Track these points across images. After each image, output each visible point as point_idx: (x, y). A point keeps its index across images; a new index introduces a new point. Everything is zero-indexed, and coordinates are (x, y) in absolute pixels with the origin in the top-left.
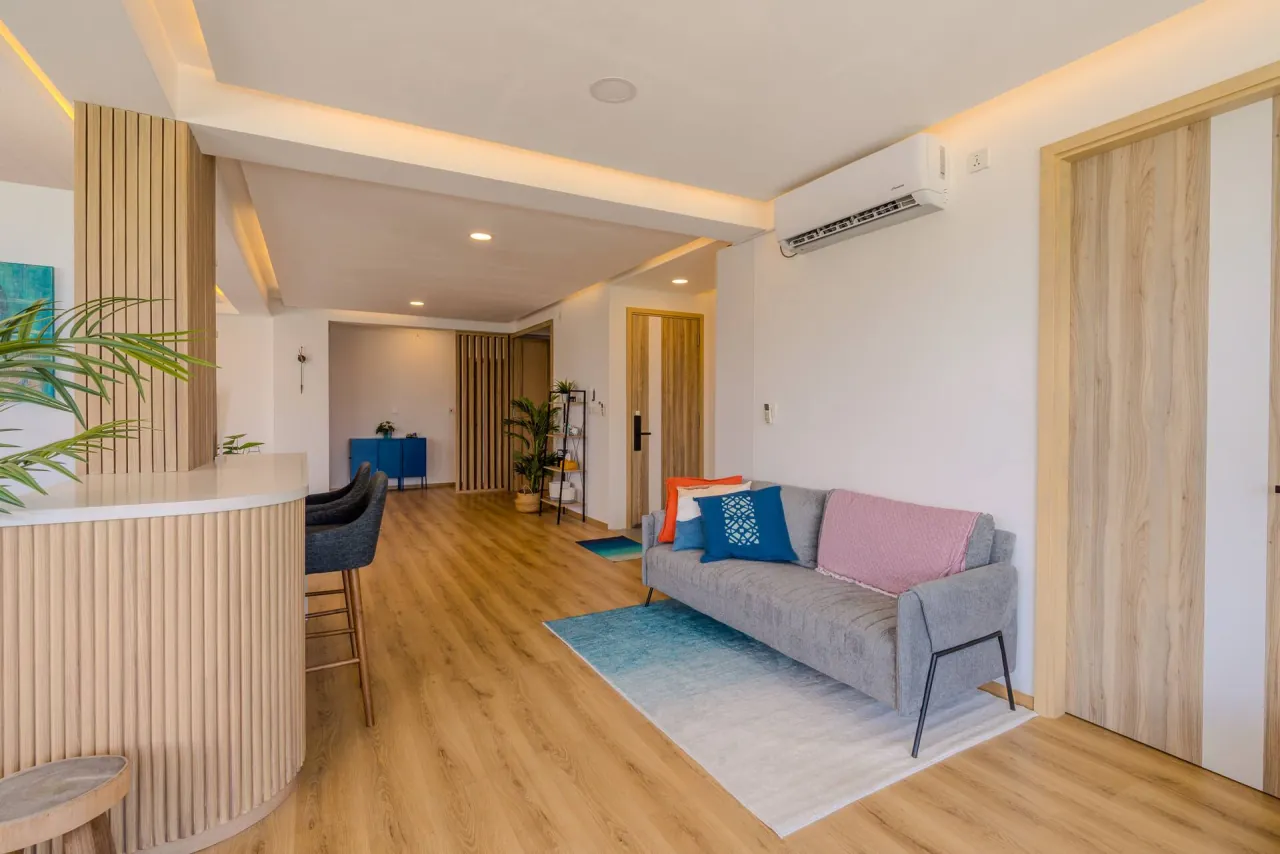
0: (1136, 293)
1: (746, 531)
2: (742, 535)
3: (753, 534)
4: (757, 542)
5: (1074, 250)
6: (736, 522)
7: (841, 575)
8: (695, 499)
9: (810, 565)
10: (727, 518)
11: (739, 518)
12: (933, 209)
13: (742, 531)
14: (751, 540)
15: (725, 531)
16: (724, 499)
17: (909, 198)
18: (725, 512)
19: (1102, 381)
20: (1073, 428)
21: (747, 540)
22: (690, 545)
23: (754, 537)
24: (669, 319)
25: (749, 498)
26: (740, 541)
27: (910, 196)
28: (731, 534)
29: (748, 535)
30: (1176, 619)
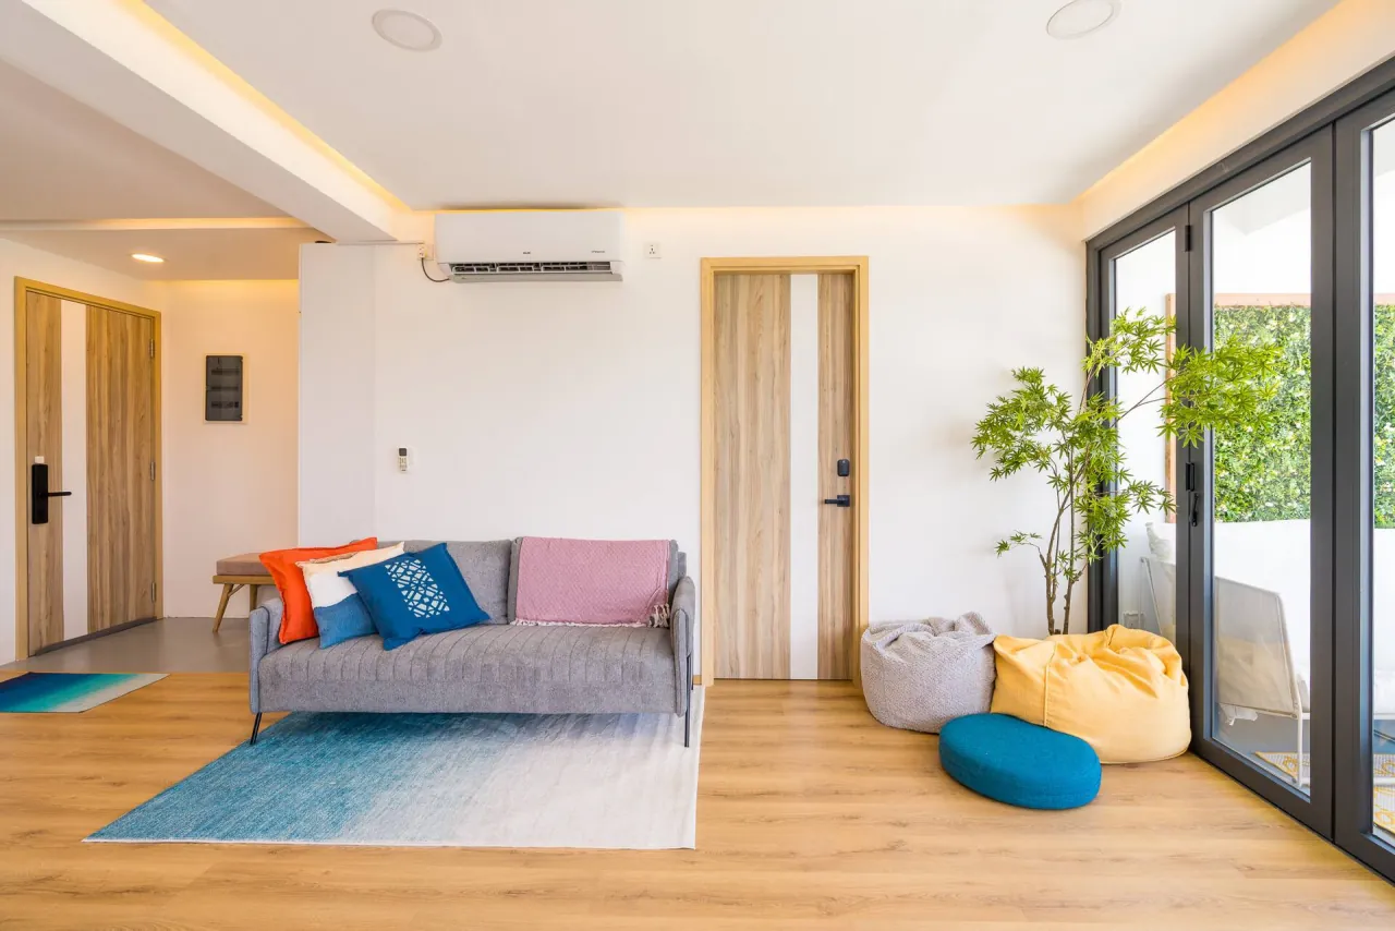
0: (753, 378)
1: (431, 599)
2: (428, 604)
3: (440, 601)
4: (447, 609)
5: (717, 339)
6: (416, 591)
7: (548, 621)
8: (340, 574)
9: (503, 620)
10: (403, 589)
11: (417, 585)
12: (618, 278)
13: (426, 601)
14: (440, 609)
15: (407, 605)
16: (388, 567)
17: (606, 265)
18: (396, 583)
19: (734, 435)
20: (717, 469)
21: (436, 609)
22: (349, 634)
23: (442, 604)
24: (98, 309)
25: (417, 561)
26: (427, 612)
27: (608, 263)
28: (415, 607)
29: (435, 604)
30: (776, 591)
